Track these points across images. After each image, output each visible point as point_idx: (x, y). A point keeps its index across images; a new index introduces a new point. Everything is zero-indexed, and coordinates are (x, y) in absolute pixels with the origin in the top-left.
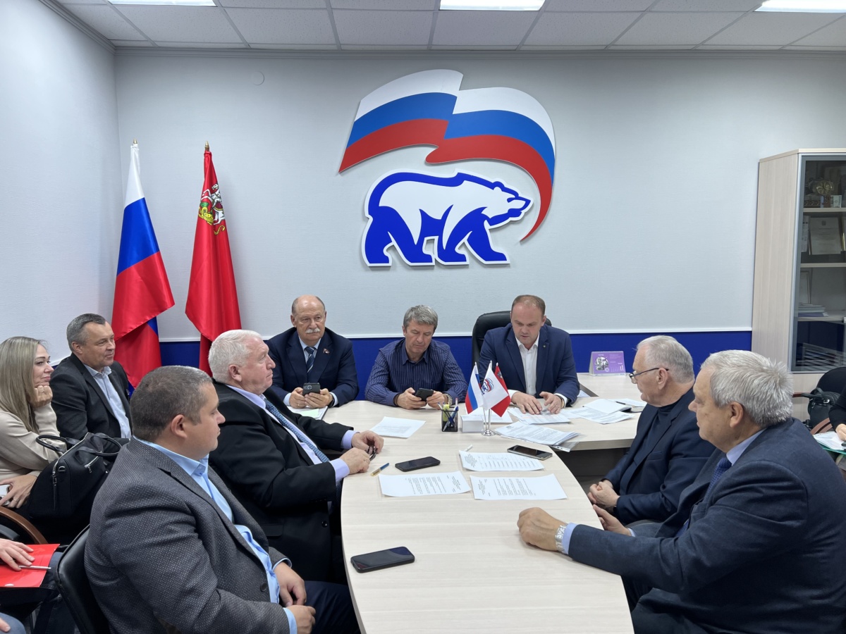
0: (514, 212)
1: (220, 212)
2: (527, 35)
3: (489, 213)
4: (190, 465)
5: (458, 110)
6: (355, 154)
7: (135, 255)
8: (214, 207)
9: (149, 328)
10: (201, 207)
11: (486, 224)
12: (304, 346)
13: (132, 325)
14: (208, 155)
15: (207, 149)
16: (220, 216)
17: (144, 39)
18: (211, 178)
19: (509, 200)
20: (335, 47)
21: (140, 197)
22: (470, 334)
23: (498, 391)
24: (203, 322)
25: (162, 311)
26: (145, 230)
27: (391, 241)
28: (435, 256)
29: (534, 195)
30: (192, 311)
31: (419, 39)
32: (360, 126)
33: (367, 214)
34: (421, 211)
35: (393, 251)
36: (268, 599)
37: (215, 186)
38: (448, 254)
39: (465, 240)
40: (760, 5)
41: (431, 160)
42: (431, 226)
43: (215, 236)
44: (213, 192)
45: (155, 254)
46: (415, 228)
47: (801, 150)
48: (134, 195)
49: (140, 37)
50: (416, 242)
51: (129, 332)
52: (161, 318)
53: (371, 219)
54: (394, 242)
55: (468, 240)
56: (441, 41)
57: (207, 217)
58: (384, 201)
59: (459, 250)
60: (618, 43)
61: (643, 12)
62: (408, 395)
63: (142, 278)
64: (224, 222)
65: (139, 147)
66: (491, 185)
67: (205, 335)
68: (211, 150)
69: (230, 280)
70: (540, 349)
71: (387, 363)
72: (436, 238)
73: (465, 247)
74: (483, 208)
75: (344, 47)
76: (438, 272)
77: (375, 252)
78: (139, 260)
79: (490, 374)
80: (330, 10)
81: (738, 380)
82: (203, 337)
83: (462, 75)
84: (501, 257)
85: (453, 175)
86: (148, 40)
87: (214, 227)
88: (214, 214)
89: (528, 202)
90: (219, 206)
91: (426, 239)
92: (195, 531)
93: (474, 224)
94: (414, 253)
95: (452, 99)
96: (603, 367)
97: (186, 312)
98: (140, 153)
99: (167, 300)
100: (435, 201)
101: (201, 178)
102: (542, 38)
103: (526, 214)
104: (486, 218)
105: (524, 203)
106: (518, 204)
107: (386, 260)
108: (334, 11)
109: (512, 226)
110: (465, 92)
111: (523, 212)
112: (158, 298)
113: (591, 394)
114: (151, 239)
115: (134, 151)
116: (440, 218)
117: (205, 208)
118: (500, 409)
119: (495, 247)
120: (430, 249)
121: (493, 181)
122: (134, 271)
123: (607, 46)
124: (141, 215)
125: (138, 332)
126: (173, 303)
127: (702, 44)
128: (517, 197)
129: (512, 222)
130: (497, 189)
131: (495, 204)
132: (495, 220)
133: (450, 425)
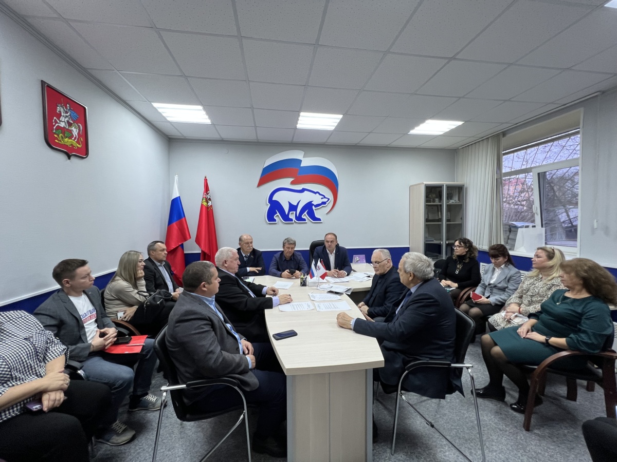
0: (324, 203)
1: (210, 202)
2: (328, 139)
3: (315, 203)
4: (207, 300)
5: (302, 165)
6: (263, 181)
7: (175, 218)
8: (208, 200)
9: (180, 248)
10: (203, 200)
11: (313, 207)
12: (244, 255)
13: (173, 247)
14: (206, 180)
15: (206, 178)
16: (210, 203)
17: (181, 135)
18: (207, 189)
19: (322, 198)
20: (256, 141)
21: (178, 196)
22: (309, 249)
23: (323, 270)
24: (202, 245)
25: (185, 240)
26: (180, 209)
27: (277, 213)
28: (294, 219)
29: (331, 197)
30: (198, 241)
31: (289, 139)
32: (266, 170)
33: (268, 203)
34: (289, 202)
35: (278, 217)
36: (239, 353)
37: (208, 192)
38: (299, 218)
39: (306, 213)
40: (409, 132)
41: (292, 183)
42: (293, 208)
43: (208, 211)
44: (207, 194)
45: (184, 218)
46: (286, 209)
47: (424, 183)
48: (176, 195)
49: (180, 135)
50: (287, 213)
51: (172, 249)
52: (185, 244)
53: (269, 205)
54: (278, 214)
55: (307, 213)
56: (296, 140)
57: (205, 204)
58: (274, 199)
59: (302, 217)
60: (361, 143)
61: (370, 133)
62: (286, 272)
63: (179, 228)
64: (211, 205)
65: (178, 176)
66: (315, 193)
67: (203, 250)
68: (207, 178)
69: (213, 229)
70: (336, 254)
71: (277, 260)
72: (295, 212)
73: (305, 216)
74: (312, 201)
75: (259, 141)
76: (295, 225)
77: (271, 217)
78: (177, 220)
79: (319, 264)
80: (256, 127)
81: (413, 265)
82: (202, 251)
83: (304, 153)
84: (319, 220)
85: (301, 189)
86: (183, 136)
87: (208, 208)
88: (208, 202)
89: (329, 199)
90: (210, 199)
91: (291, 212)
92: (212, 328)
93: (309, 207)
94: (286, 218)
95: (300, 161)
96: (358, 261)
97: (196, 241)
98: (178, 179)
99: (188, 236)
100: (294, 198)
101: (203, 189)
102: (334, 140)
103: (328, 203)
104: (313, 205)
105: (327, 200)
106: (325, 200)
107: (275, 220)
108: (257, 128)
109: (323, 208)
110: (305, 158)
111: (327, 203)
112: (184, 235)
113: (354, 271)
114: (182, 211)
115: (176, 178)
116: (296, 204)
117: (204, 200)
118: (323, 277)
119: (317, 216)
120: (292, 216)
121: (316, 191)
122: (174, 224)
123: (356, 144)
124: (178, 203)
125: (175, 249)
126: (190, 238)
127: (389, 145)
128: (325, 197)
129: (323, 207)
130: (317, 194)
131: (317, 200)
132: (316, 206)
133: (304, 284)
